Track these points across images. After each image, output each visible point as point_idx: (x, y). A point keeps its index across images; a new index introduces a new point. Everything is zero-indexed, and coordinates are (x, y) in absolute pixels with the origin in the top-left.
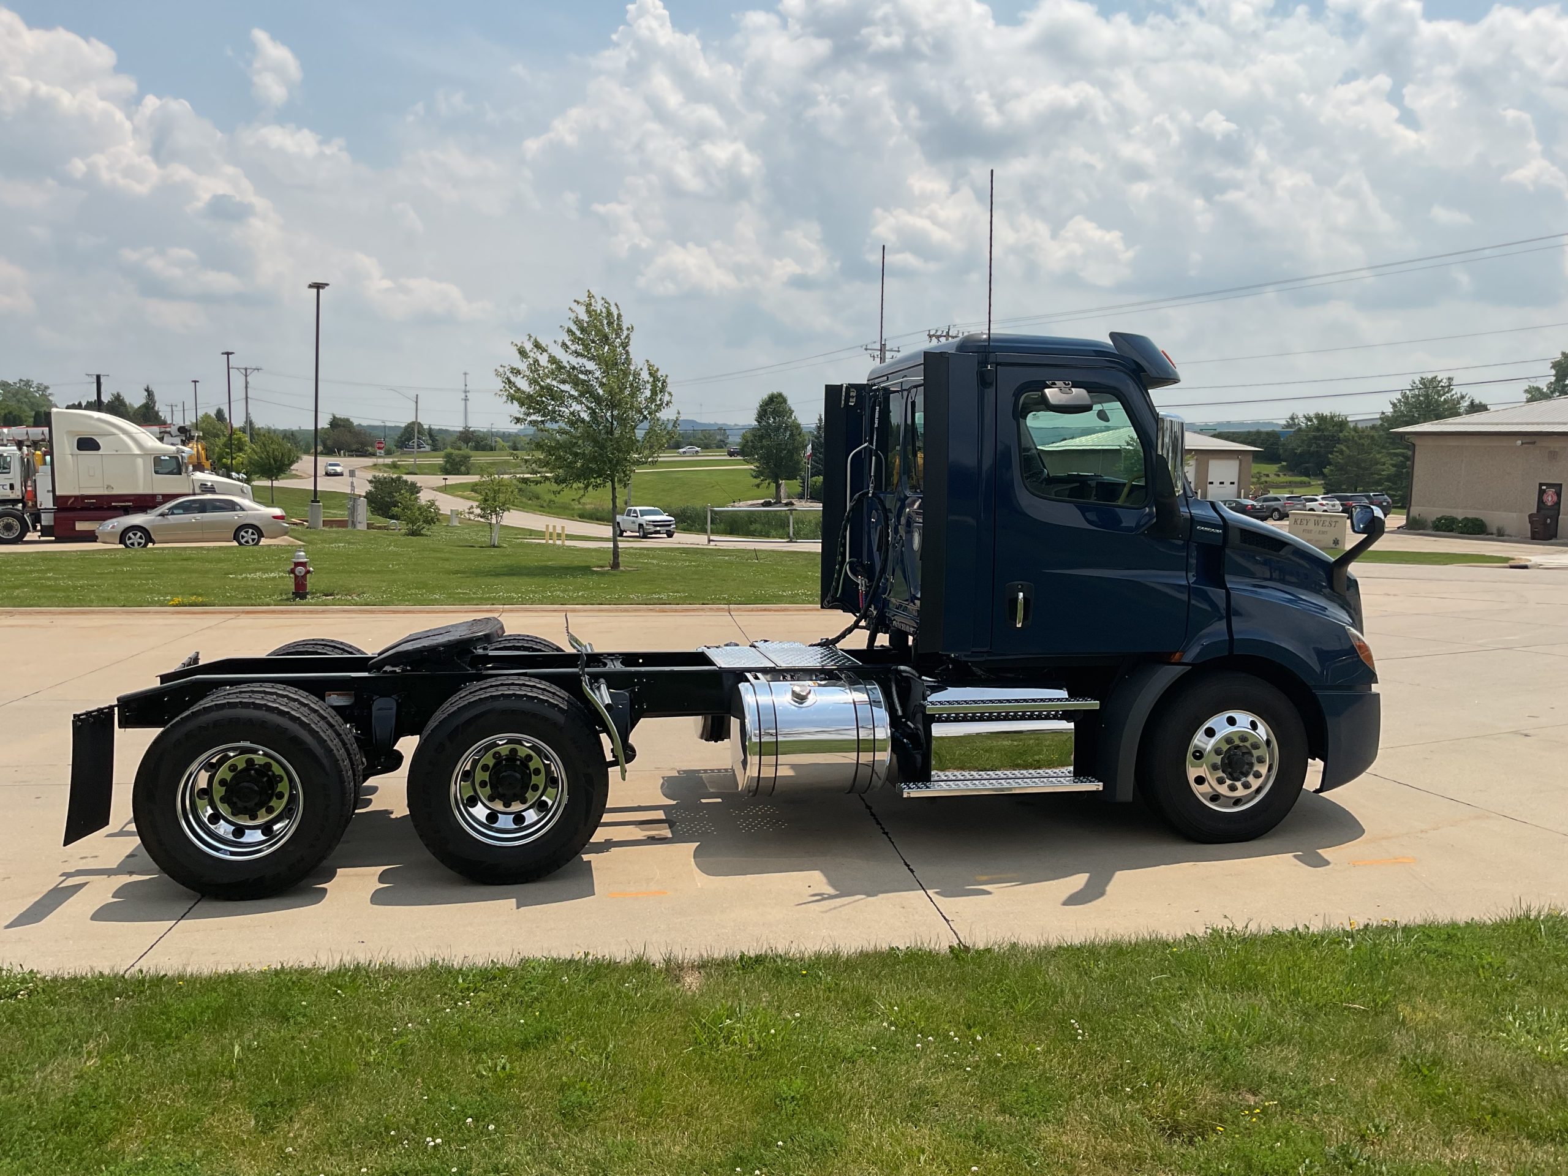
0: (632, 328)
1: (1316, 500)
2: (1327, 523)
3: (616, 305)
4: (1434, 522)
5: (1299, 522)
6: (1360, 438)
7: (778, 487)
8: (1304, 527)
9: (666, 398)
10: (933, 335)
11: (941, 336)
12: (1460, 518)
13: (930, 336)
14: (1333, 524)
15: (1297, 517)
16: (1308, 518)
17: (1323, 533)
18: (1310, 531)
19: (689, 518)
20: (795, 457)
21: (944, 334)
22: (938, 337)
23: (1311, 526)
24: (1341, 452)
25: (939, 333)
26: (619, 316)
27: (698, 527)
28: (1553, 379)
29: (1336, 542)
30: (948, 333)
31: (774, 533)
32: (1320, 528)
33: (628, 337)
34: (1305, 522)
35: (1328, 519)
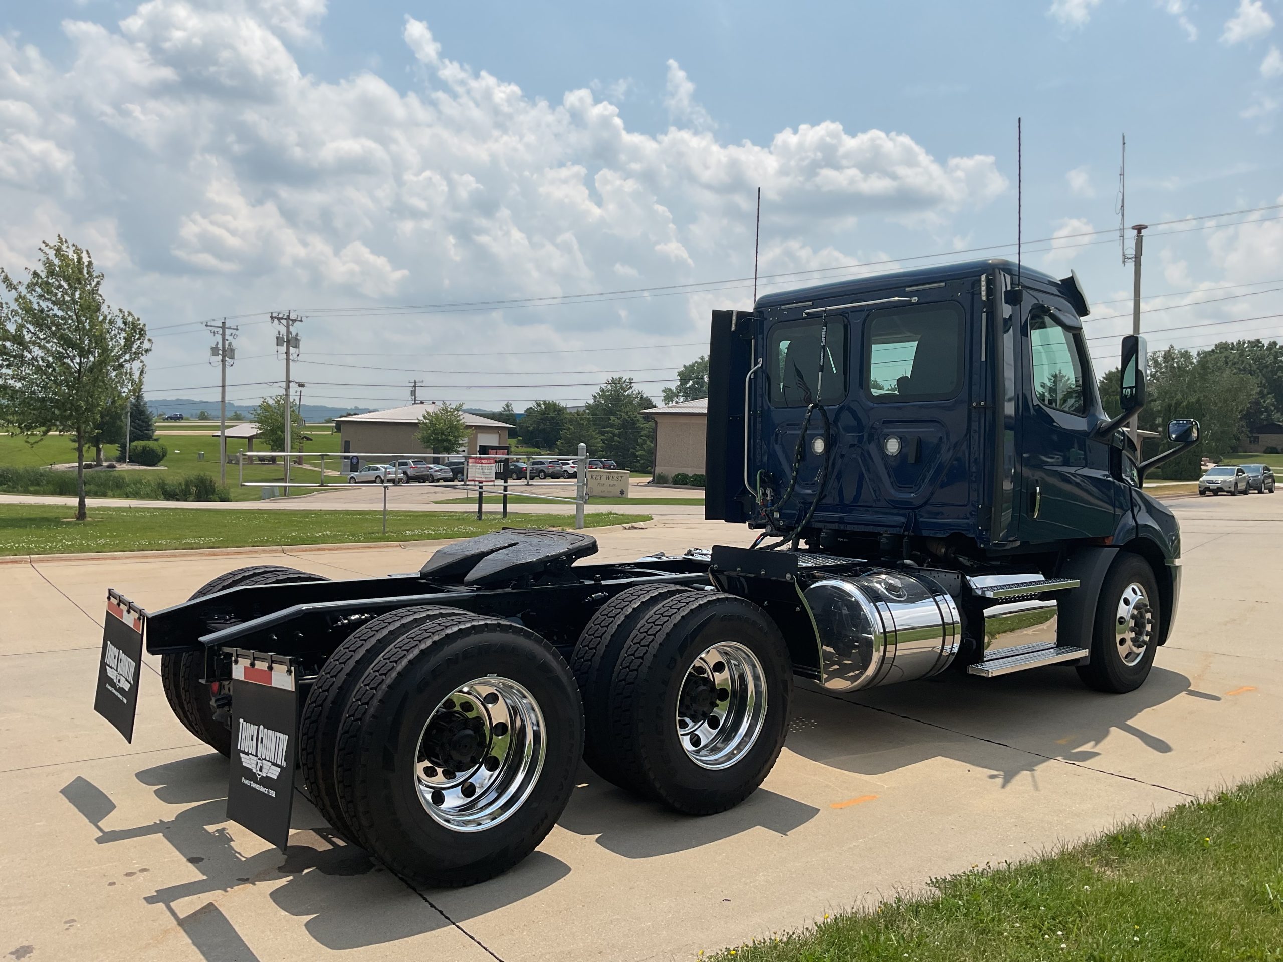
0: (103, 276)
1: (568, 464)
2: (615, 478)
3: (87, 251)
4: (673, 478)
5: (594, 477)
6: (582, 419)
7: (99, 451)
8: (599, 481)
9: (146, 345)
10: (275, 317)
11: (282, 318)
12: (690, 475)
13: (272, 317)
14: (620, 479)
15: (593, 474)
16: (602, 474)
17: (613, 485)
18: (603, 485)
19: (10, 480)
20: (118, 422)
21: (285, 317)
22: (279, 319)
23: (603, 480)
24: (568, 429)
25: (280, 316)
26: (90, 263)
27: (20, 488)
28: (679, 383)
29: (622, 492)
30: (288, 316)
31: (110, 493)
32: (610, 482)
33: (98, 283)
34: (599, 478)
35: (616, 475)
